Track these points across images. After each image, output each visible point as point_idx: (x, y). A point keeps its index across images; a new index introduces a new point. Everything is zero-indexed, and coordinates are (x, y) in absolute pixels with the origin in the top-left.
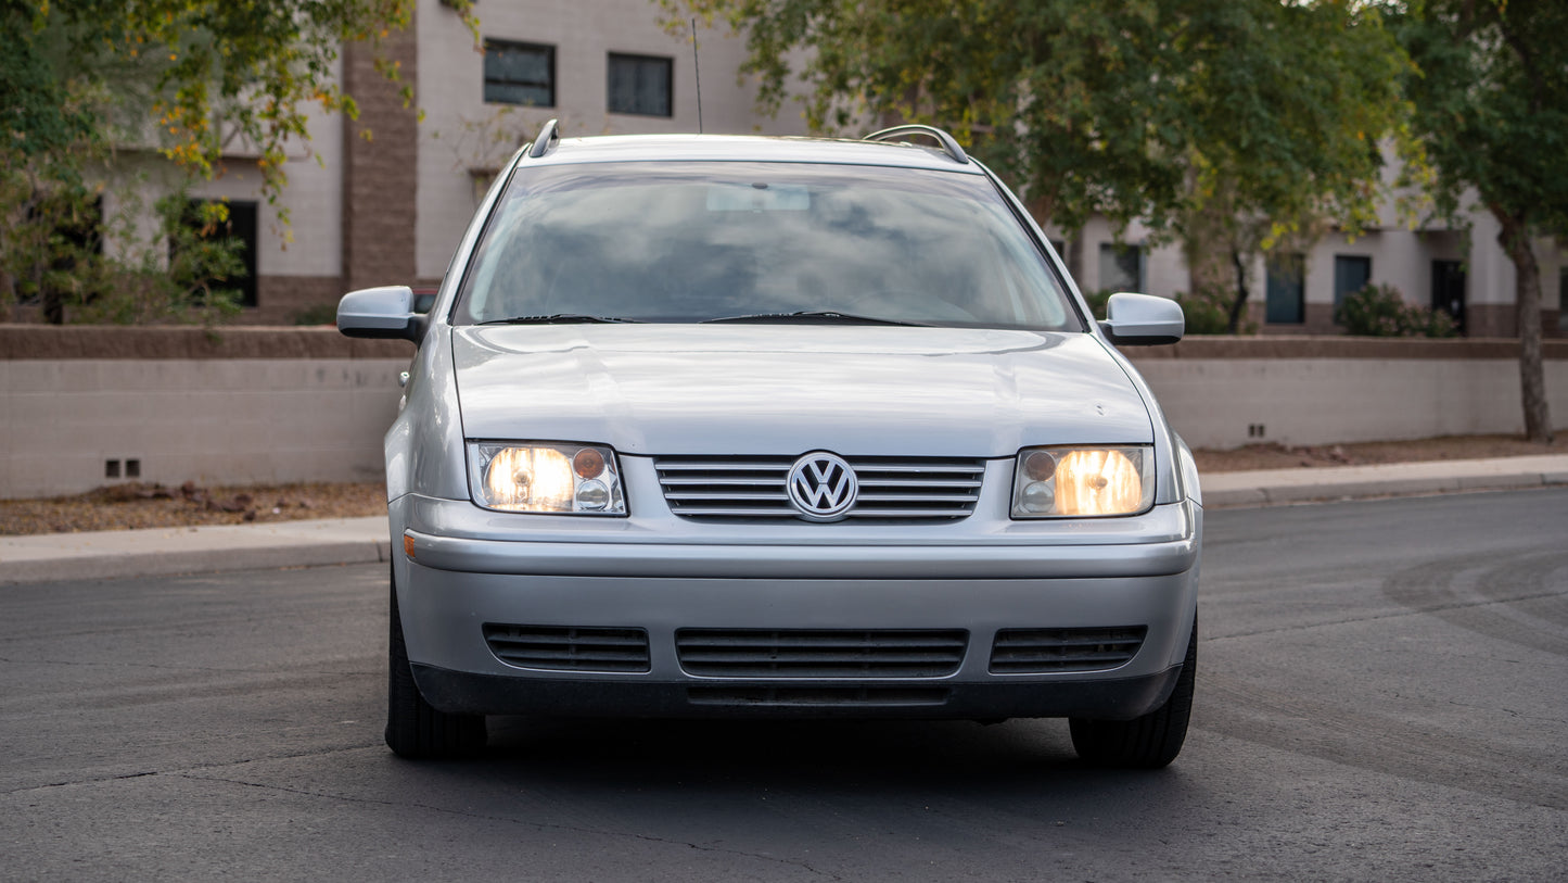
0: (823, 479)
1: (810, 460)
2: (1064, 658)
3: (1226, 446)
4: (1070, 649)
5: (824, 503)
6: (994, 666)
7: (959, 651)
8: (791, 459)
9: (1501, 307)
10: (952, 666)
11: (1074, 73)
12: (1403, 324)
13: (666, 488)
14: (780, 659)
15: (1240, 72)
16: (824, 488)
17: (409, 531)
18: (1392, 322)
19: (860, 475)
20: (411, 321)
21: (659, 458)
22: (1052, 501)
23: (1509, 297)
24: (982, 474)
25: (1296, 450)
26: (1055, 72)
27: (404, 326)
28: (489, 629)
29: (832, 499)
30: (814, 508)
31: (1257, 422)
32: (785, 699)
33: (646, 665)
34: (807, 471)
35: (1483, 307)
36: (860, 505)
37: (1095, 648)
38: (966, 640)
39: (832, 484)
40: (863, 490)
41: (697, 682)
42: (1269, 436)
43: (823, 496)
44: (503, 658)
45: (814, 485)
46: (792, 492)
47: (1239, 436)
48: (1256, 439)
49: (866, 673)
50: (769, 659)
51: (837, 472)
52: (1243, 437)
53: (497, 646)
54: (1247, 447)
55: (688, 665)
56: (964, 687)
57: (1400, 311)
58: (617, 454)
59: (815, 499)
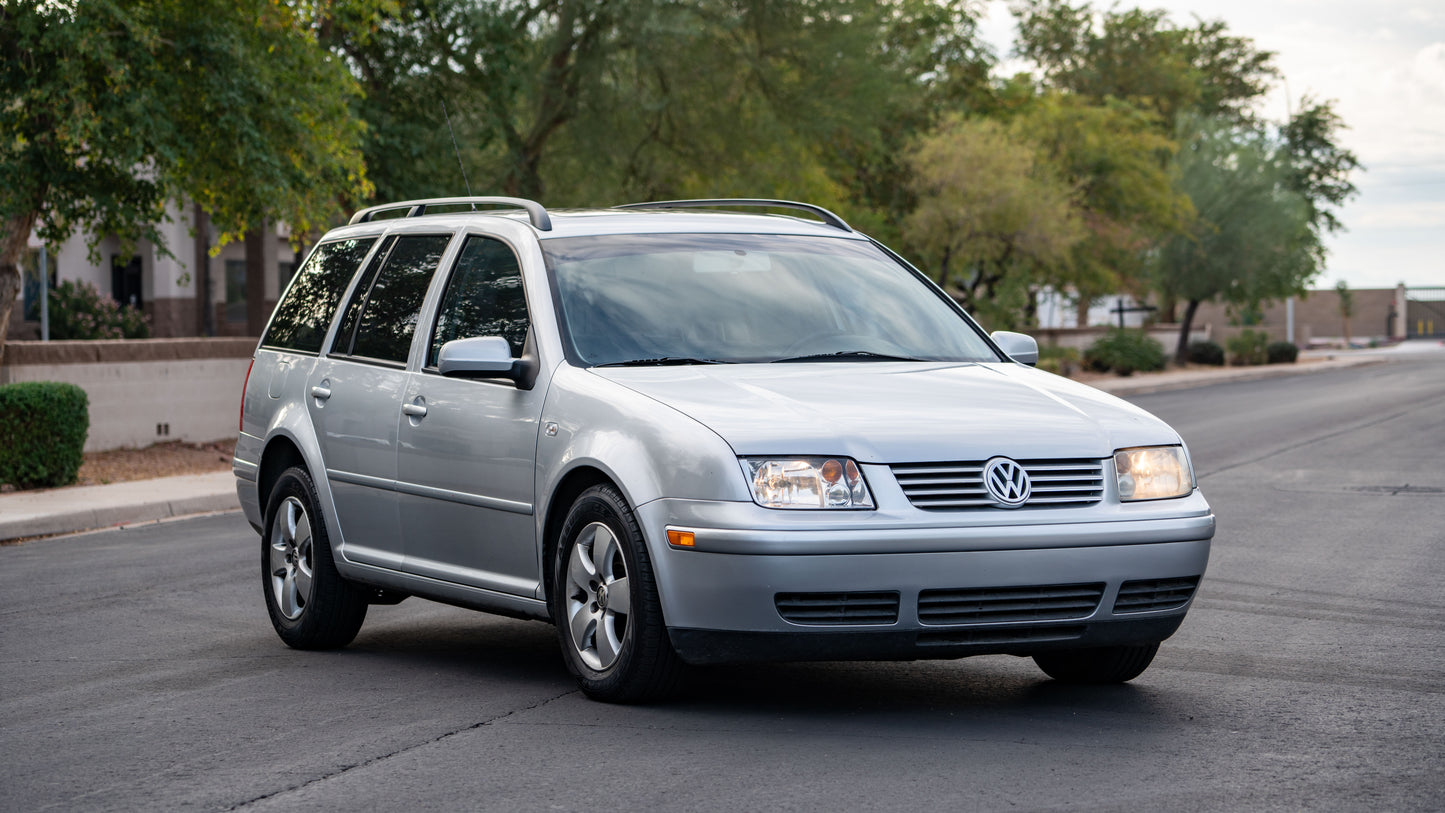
0: (1009, 476)
1: (998, 462)
2: (1155, 601)
3: (141, 445)
4: (1160, 594)
5: (1012, 495)
6: (1117, 608)
7: (1096, 599)
8: (981, 463)
9: (183, 301)
10: (1090, 610)
11: (82, 92)
12: (100, 319)
13: (905, 487)
14: (985, 609)
15: (232, 94)
16: (1010, 484)
17: (669, 527)
18: (90, 317)
19: (1030, 473)
20: (515, 364)
21: (893, 466)
22: (1133, 488)
23: (190, 291)
24: (1100, 470)
25: (205, 447)
26: (63, 94)
27: (509, 368)
28: (779, 597)
29: (1018, 491)
30: (1007, 498)
31: (163, 422)
32: (978, 640)
33: (894, 619)
34: (996, 471)
35: (166, 301)
36: (1034, 495)
37: (1167, 593)
38: (1102, 591)
39: (1015, 479)
40: (1034, 484)
41: (927, 629)
42: (174, 435)
43: (1012, 490)
44: (788, 619)
45: (1004, 481)
46: (989, 488)
47: (146, 435)
48: (163, 438)
49: (1036, 617)
50: (977, 610)
51: (1016, 471)
52: (152, 436)
53: (782, 610)
54: (156, 445)
55: (922, 617)
56: (1095, 624)
57: (97, 306)
58: (858, 463)
59: (1007, 492)
